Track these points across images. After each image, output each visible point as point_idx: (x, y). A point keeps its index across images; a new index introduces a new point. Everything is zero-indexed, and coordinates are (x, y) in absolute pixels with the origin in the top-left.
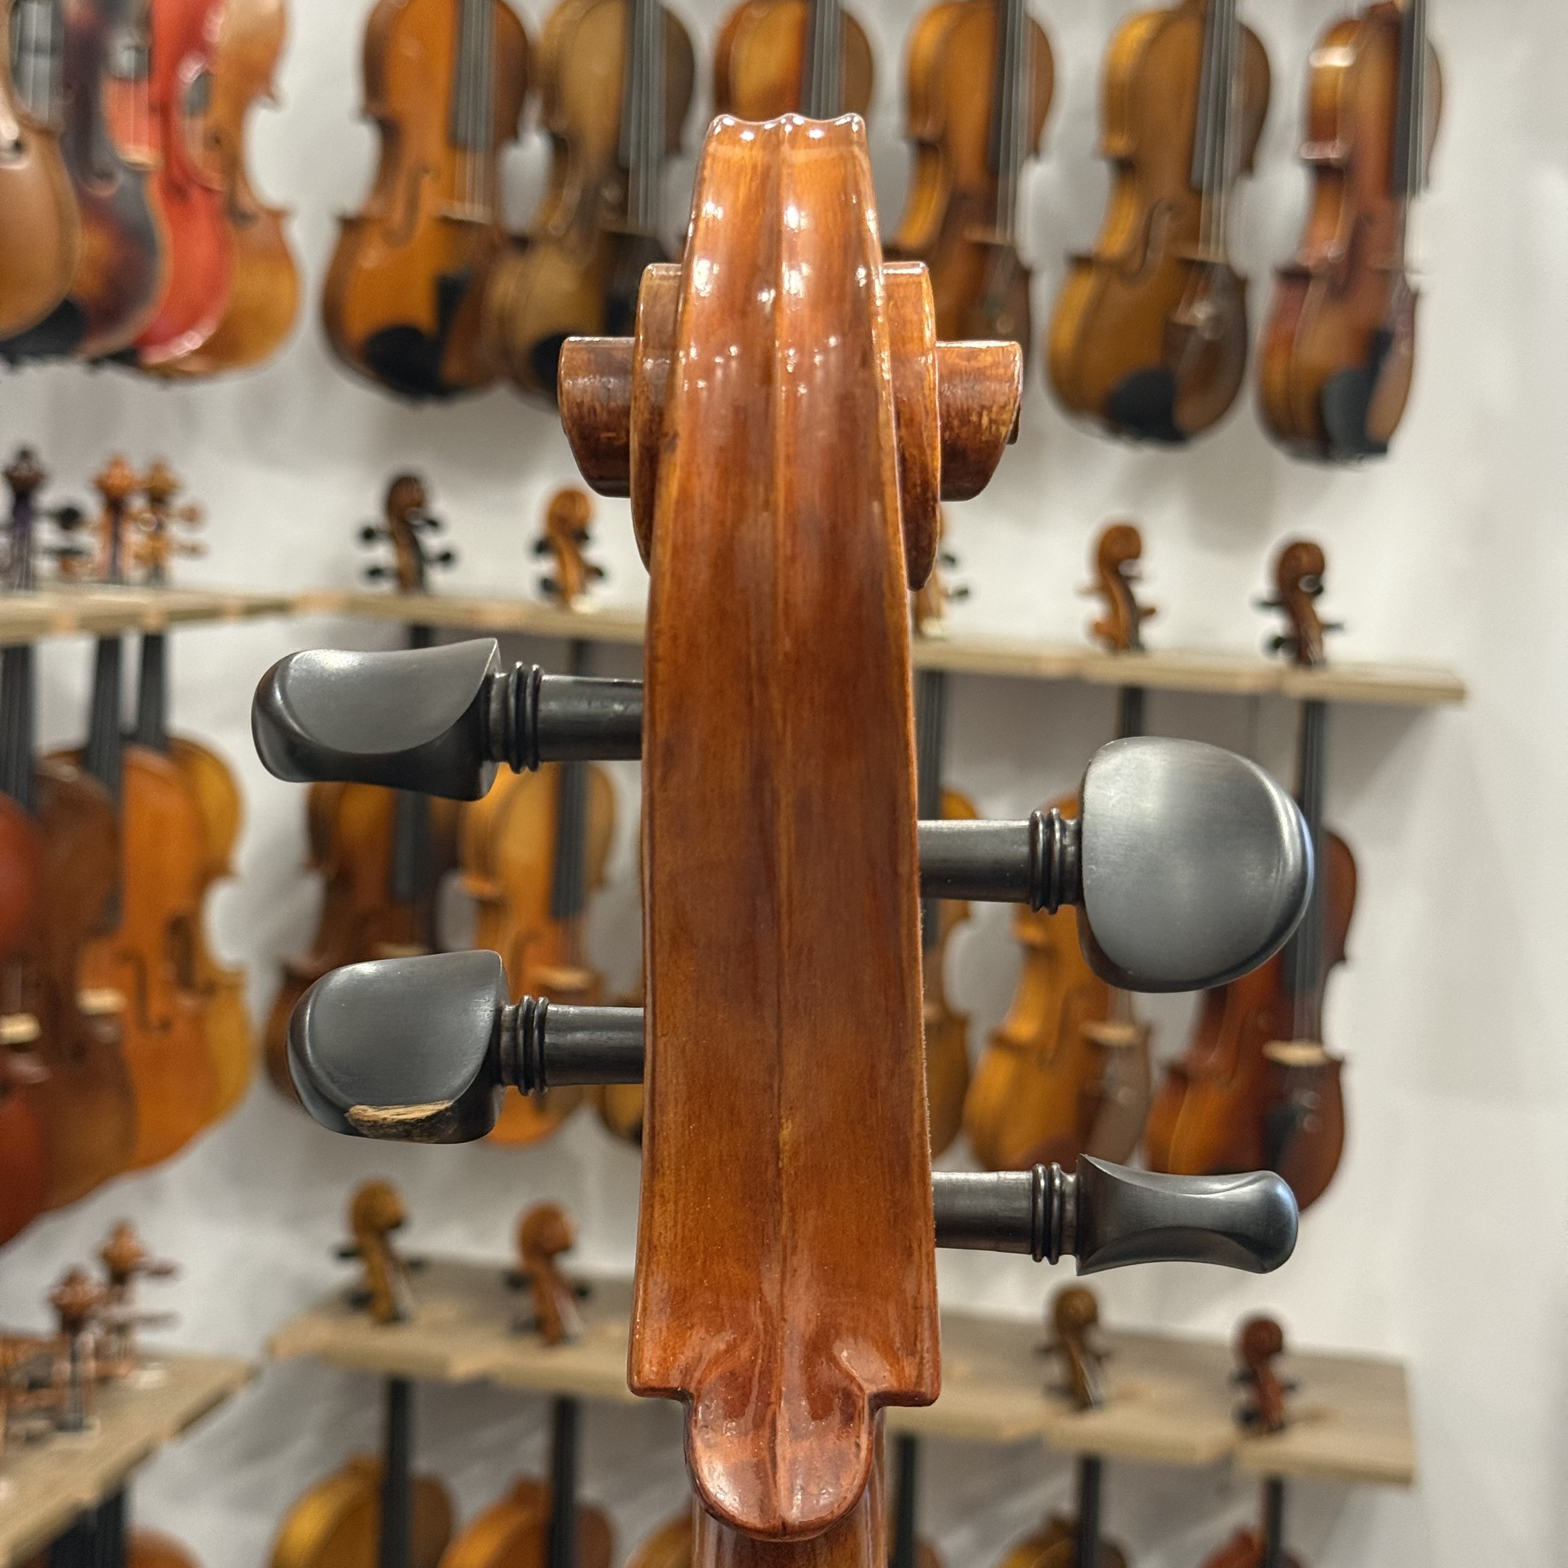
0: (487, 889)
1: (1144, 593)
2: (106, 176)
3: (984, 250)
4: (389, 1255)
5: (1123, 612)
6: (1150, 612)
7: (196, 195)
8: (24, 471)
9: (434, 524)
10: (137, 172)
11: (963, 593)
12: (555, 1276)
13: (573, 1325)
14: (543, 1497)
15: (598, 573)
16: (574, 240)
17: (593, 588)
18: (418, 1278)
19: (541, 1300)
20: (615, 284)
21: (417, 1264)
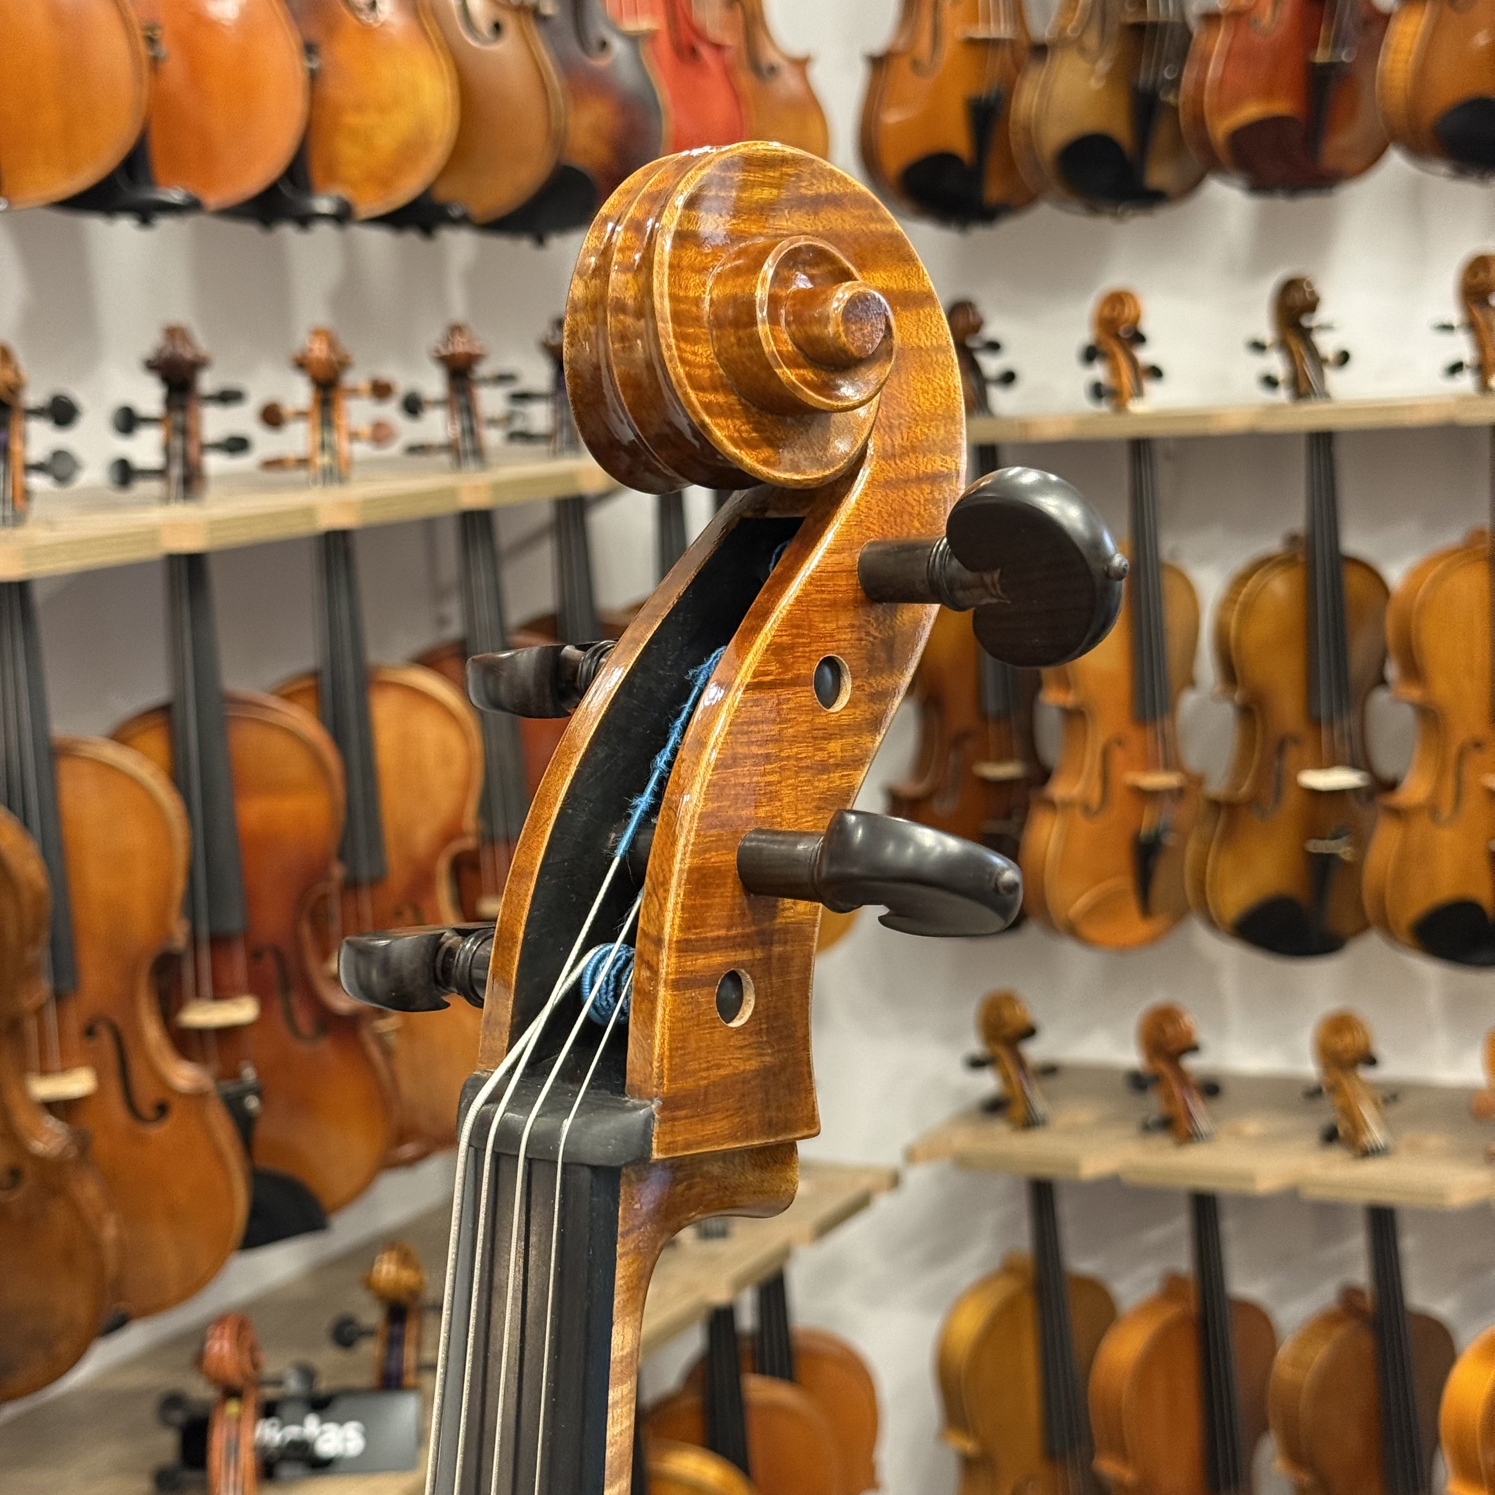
0: (1069, 699)
2: (604, 45)
4: (1020, 1062)
7: (705, 52)
9: (994, 347)
10: (633, 39)
12: (1182, 1076)
13: (1203, 1123)
14: (1192, 1291)
15: (1156, 372)
16: (1092, 40)
17: (1151, 388)
18: (1052, 1083)
19: (1169, 1098)
20: (1142, 76)
21: (1050, 1070)
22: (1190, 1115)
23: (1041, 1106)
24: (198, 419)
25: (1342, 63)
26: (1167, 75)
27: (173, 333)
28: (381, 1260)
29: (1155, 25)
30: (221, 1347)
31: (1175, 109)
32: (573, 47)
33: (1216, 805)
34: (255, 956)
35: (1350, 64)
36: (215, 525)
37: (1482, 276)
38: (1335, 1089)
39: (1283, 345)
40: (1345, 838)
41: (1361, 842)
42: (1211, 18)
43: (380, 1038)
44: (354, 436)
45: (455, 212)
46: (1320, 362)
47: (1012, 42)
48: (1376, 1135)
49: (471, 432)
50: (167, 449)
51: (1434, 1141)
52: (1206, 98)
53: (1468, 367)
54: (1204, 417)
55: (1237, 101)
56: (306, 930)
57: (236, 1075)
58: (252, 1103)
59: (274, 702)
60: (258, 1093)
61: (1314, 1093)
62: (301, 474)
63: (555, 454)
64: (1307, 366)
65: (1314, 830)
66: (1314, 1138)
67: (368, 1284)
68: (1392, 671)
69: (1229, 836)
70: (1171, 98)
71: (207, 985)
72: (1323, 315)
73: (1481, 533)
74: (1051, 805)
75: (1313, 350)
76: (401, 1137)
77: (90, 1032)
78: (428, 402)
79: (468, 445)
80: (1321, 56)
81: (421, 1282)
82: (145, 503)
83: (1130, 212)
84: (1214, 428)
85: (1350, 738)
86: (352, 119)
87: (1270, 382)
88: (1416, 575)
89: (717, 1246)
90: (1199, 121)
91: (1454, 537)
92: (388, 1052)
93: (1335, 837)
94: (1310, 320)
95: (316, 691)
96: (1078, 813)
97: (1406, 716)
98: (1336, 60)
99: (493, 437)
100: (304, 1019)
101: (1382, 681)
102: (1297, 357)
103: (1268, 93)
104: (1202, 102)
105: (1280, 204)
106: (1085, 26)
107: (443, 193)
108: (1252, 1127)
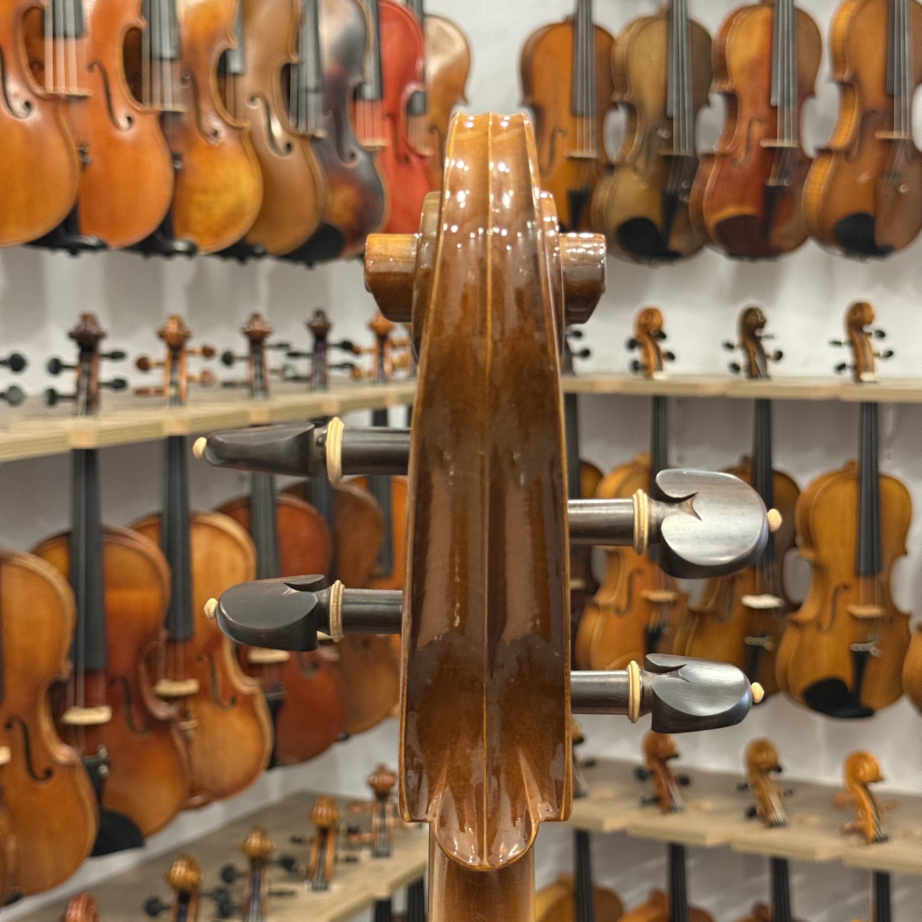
2: (353, 156)
3: (889, 143)
7: (414, 160)
8: (318, 322)
9: (578, 335)
10: (370, 153)
11: (890, 354)
12: (667, 771)
13: (678, 801)
14: (667, 903)
15: (671, 356)
16: (641, 163)
17: (668, 365)
18: (591, 772)
19: (659, 785)
20: (669, 186)
21: (591, 764)
22: (671, 796)
23: (584, 786)
24: (97, 368)
25: (784, 186)
26: (684, 186)
27: (86, 318)
28: (176, 866)
29: (678, 158)
30: (76, 915)
31: (686, 206)
32: (335, 155)
33: (693, 613)
34: (111, 682)
35: (788, 188)
36: (102, 432)
37: (859, 315)
38: (756, 785)
39: (744, 346)
40: (768, 637)
41: (777, 639)
42: (710, 157)
43: (183, 732)
44: (190, 379)
45: (259, 250)
46: (764, 357)
47: (597, 160)
48: (778, 814)
49: (261, 376)
50: (78, 384)
51: (814, 819)
52: (705, 203)
53: (849, 367)
54: (696, 386)
55: (722, 205)
56: (142, 668)
57: (95, 753)
58: (104, 770)
59: (132, 533)
60: (107, 763)
61: (743, 788)
62: (158, 399)
63: (311, 390)
64: (757, 358)
65: (750, 631)
66: (741, 815)
67: (168, 878)
68: (799, 540)
69: (700, 632)
70: (685, 199)
71: (81, 699)
72: (768, 329)
73: (852, 463)
74: (596, 607)
75: (761, 350)
76: (193, 791)
77: (9, 726)
78: (236, 358)
79: (258, 383)
80: (772, 182)
81: (199, 879)
82: (63, 416)
83: (659, 263)
84: (700, 393)
85: (773, 577)
86: (199, 198)
87: (735, 367)
88: (815, 484)
89: (383, 862)
90: (700, 215)
91: (838, 464)
92: (188, 742)
93: (762, 636)
94: (761, 332)
95: (159, 526)
96: (612, 613)
97: (805, 568)
98: (781, 185)
99: (273, 380)
100: (137, 721)
101: (794, 545)
102: (752, 354)
103: (741, 202)
104: (702, 204)
105: (747, 265)
106: (637, 155)
107: (252, 239)
108: (708, 804)
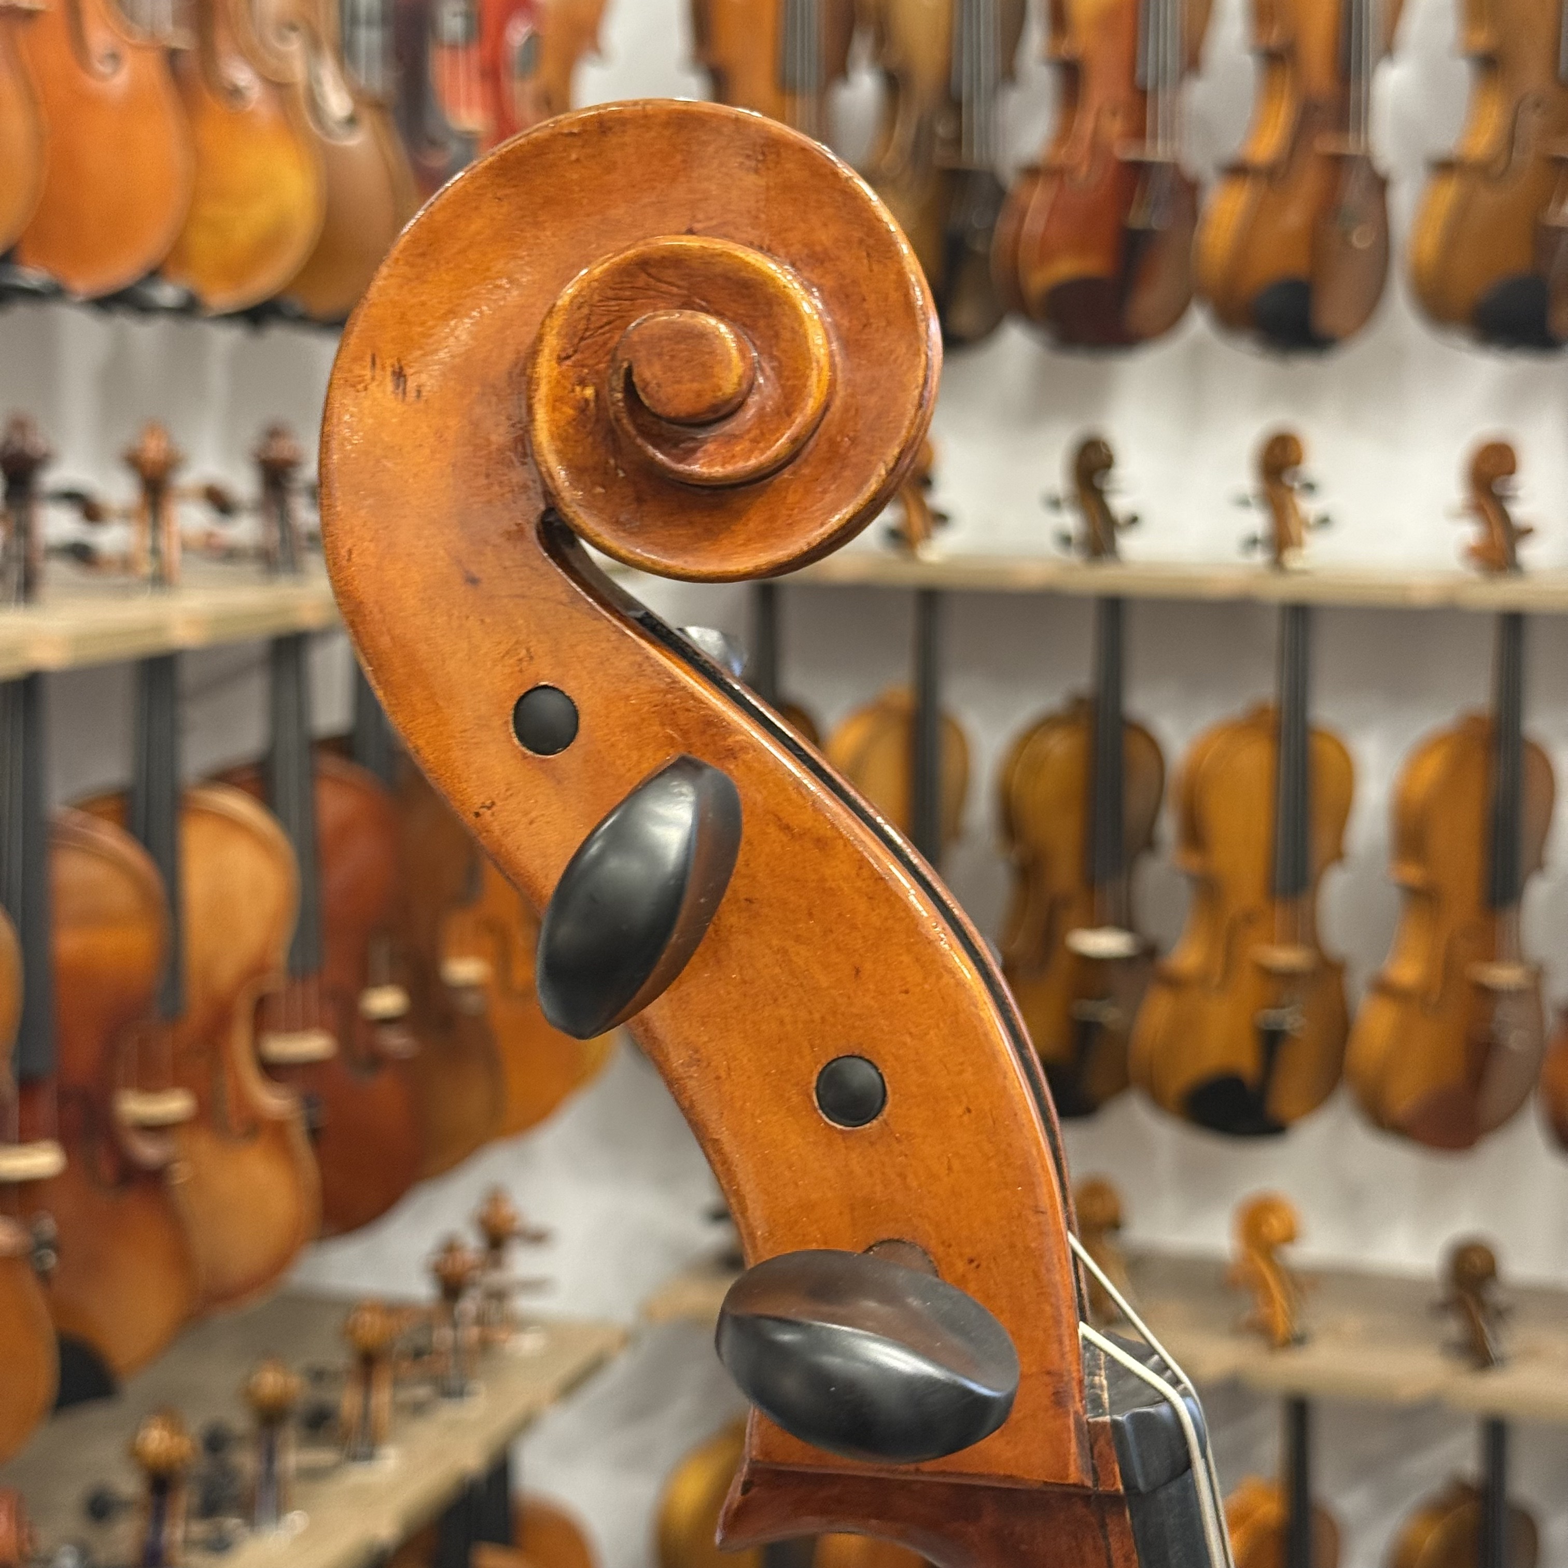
1: (1520, 512)
3: (1337, 162)
5: (1498, 531)
6: (1527, 532)
10: (468, 139)
11: (1325, 521)
15: (943, 518)
17: (938, 534)
20: (952, 219)
25: (1152, 229)
26: (975, 222)
27: (16, 423)
28: (148, 1425)
29: (968, 172)
31: (984, 259)
32: (407, 142)
34: (65, 1100)
35: (1161, 231)
36: (78, 639)
37: (1280, 455)
39: (1079, 501)
41: (1131, 1006)
42: (1032, 172)
45: (294, 310)
46: (1111, 523)
49: (284, 542)
50: (6, 550)
52: (1021, 251)
53: (1262, 543)
54: (1000, 573)
60: (56, 1247)
65: (1084, 990)
67: (132, 1450)
70: (981, 246)
71: (14, 1128)
72: (1116, 477)
73: (1265, 709)
75: (1105, 511)
78: (238, 505)
79: (283, 555)
80: (1134, 220)
87: (1066, 540)
89: (458, 1407)
90: (1012, 272)
91: (1236, 708)
93: (1100, 998)
94: (1104, 481)
98: (1146, 226)
100: (104, 1168)
101: (1149, 844)
102: (1091, 515)
104: (1016, 256)
